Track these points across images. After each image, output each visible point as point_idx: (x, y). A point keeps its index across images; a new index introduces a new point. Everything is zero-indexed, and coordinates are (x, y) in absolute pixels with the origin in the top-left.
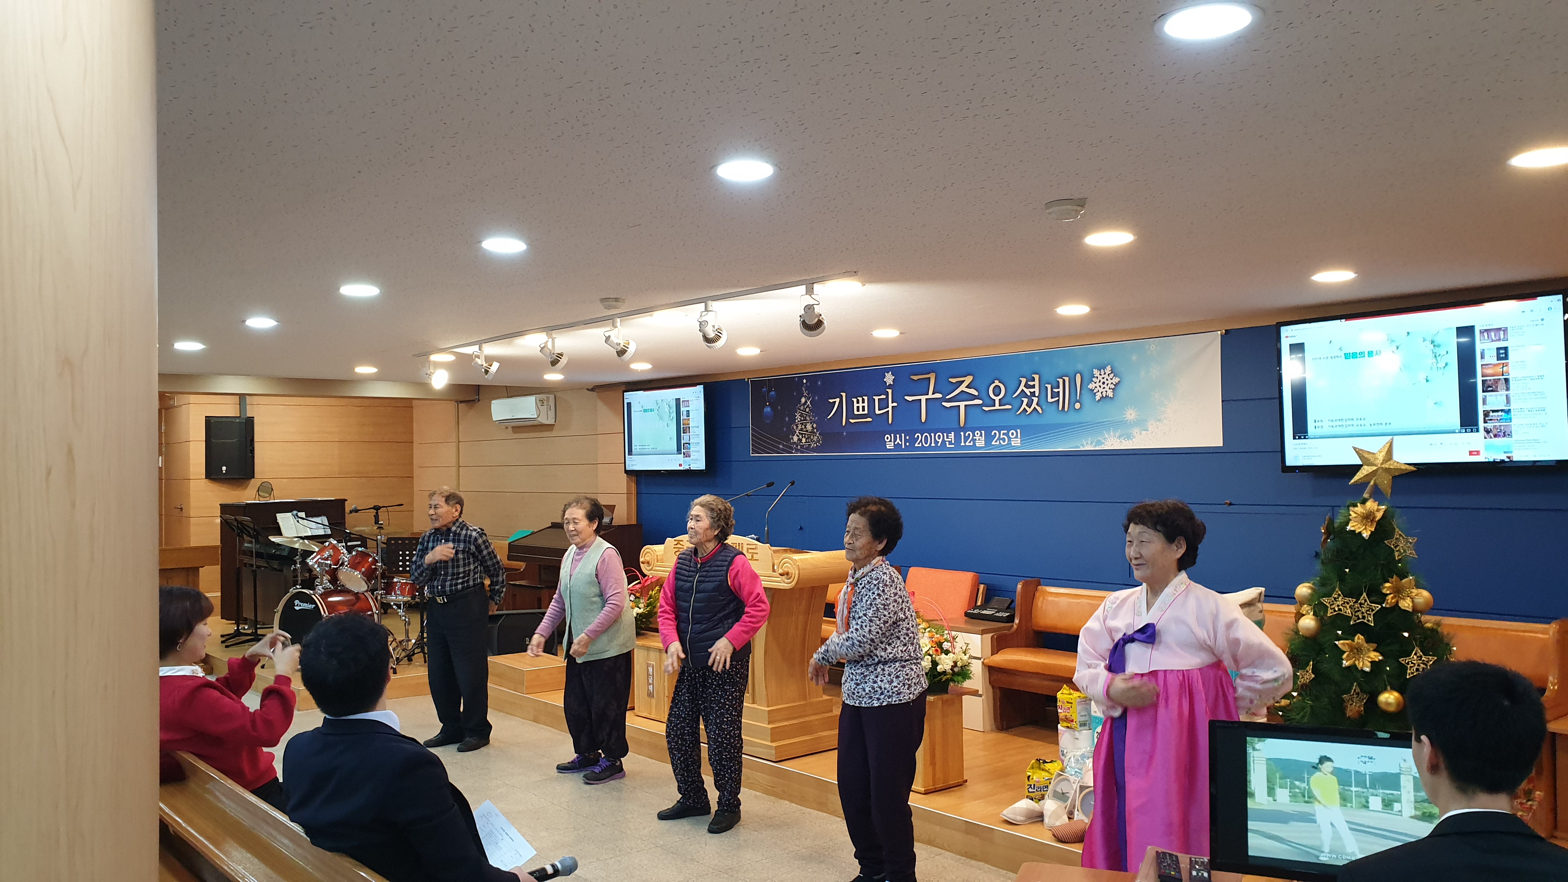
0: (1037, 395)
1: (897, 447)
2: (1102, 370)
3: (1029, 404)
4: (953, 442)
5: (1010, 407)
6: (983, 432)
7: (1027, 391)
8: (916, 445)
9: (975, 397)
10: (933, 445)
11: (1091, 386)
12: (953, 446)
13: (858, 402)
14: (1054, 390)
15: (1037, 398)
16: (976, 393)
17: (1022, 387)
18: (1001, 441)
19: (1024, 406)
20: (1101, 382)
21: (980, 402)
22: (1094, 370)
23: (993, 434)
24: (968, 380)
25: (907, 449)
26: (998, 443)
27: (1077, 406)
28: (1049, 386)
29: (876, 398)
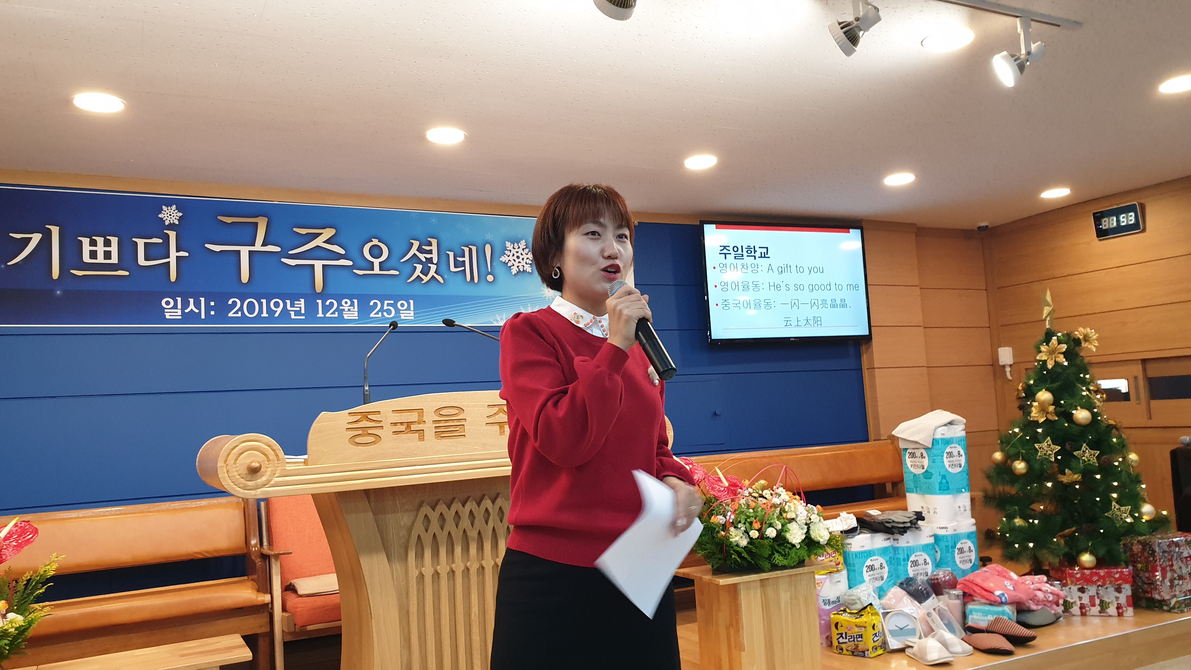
0: (435, 261)
1: (188, 317)
2: (516, 244)
3: (425, 271)
4: (303, 312)
5: (397, 273)
6: (356, 301)
7: (422, 257)
8: (231, 315)
9: (339, 257)
10: (265, 314)
11: (504, 259)
12: (304, 317)
13: (93, 243)
14: (458, 258)
15: (436, 266)
16: (342, 252)
17: (414, 250)
18: (385, 314)
19: (418, 273)
20: (515, 256)
21: (350, 263)
22: (507, 242)
23: (372, 303)
24: (328, 233)
25: (209, 319)
26: (380, 315)
27: (490, 278)
28: (451, 254)
29: (141, 243)
